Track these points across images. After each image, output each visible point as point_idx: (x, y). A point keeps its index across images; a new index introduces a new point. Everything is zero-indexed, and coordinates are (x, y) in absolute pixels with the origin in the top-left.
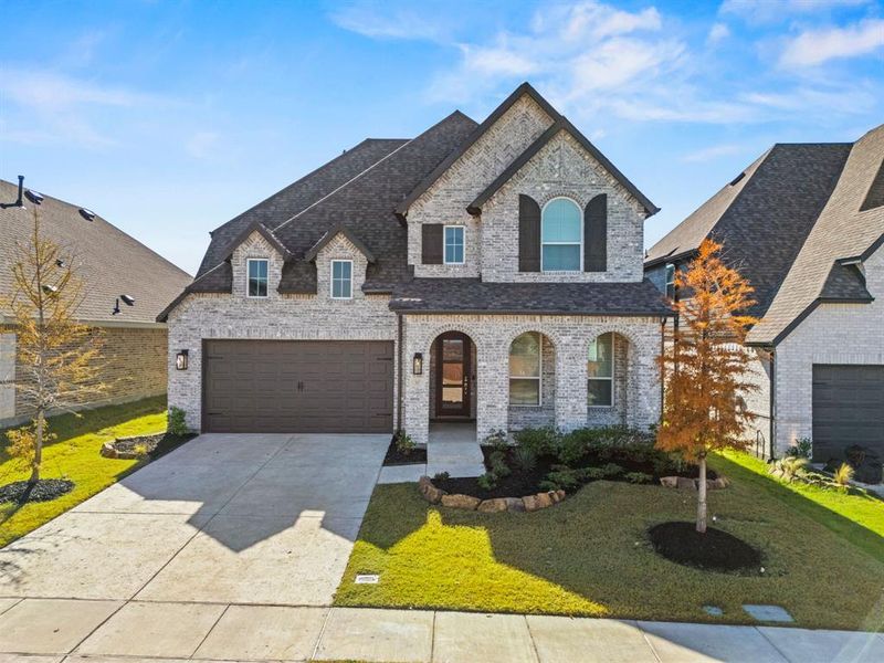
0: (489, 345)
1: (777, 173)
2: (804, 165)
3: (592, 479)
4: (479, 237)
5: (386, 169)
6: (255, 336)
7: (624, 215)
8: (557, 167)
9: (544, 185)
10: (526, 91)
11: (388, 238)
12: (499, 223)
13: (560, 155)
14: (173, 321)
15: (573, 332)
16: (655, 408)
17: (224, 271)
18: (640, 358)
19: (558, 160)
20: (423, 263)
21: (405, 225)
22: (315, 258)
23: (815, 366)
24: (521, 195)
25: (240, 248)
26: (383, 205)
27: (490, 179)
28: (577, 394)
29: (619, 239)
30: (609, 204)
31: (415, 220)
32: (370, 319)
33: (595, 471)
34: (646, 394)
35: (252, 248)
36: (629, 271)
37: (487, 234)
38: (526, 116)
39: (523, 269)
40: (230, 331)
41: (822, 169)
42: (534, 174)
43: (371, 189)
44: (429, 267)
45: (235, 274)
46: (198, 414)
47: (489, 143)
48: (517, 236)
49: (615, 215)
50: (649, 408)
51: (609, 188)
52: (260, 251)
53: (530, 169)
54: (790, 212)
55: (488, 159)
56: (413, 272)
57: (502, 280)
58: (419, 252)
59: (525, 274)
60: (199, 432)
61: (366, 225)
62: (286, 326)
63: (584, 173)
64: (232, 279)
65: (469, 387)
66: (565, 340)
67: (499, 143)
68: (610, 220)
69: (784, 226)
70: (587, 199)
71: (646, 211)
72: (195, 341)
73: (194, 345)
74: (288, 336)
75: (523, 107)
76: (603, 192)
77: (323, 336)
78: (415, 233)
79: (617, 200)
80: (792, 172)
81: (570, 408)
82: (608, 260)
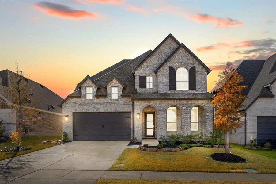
0: (160, 110)
1: (244, 68)
2: (252, 66)
3: (192, 147)
4: (157, 80)
5: (129, 64)
6: (89, 111)
7: (201, 73)
8: (180, 58)
9: (177, 64)
10: (170, 36)
11: (129, 82)
12: (163, 75)
13: (181, 55)
14: (64, 107)
15: (186, 105)
16: (211, 129)
17: (79, 91)
18: (207, 113)
19: (181, 56)
20: (140, 88)
21: (134, 77)
22: (107, 86)
23: (258, 117)
24: (170, 67)
25: (84, 84)
26: (128, 74)
27: (160, 62)
28: (188, 124)
29: (200, 80)
30: (196, 69)
31: (137, 75)
32: (124, 105)
33: (193, 145)
34: (208, 124)
35: (87, 84)
36: (202, 90)
37: (160, 78)
38: (171, 43)
39: (171, 89)
40: (81, 110)
41: (257, 67)
42: (174, 60)
43: (124, 70)
44: (142, 89)
45: (82, 92)
46: (72, 135)
47: (159, 52)
48: (169, 79)
49: (198, 73)
50: (209, 129)
51: (196, 64)
52: (90, 85)
53: (172, 59)
54: (248, 78)
55: (159, 56)
56: (137, 91)
57: (164, 92)
58: (139, 84)
59: (171, 91)
60: (72, 140)
61: (122, 79)
62: (98, 108)
63: (188, 60)
64: (81, 93)
65: (155, 129)
66: (184, 108)
67: (163, 52)
68: (197, 74)
69: (247, 81)
70: (190, 68)
71: (207, 71)
72: (71, 113)
73: (70, 114)
74: (99, 111)
75: (170, 41)
76: (194, 66)
77: (109, 110)
78: (137, 79)
79: (198, 68)
80: (249, 68)
81: (185, 129)
82: (196, 86)
